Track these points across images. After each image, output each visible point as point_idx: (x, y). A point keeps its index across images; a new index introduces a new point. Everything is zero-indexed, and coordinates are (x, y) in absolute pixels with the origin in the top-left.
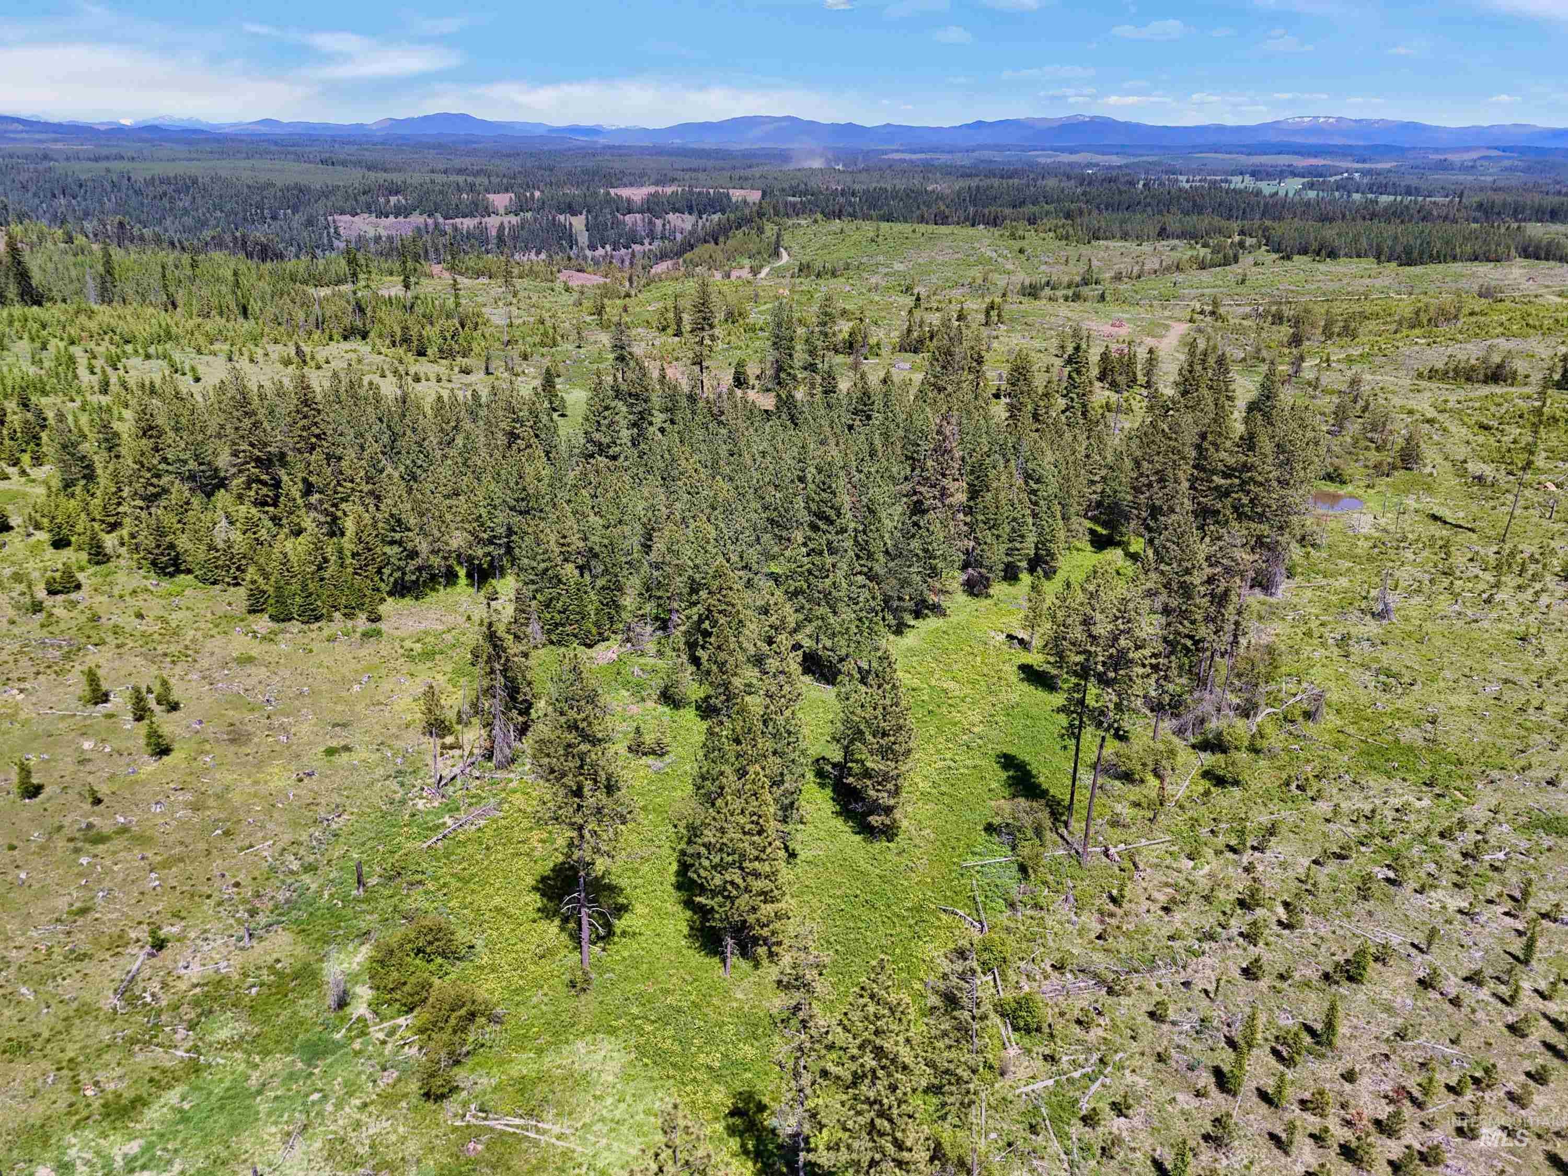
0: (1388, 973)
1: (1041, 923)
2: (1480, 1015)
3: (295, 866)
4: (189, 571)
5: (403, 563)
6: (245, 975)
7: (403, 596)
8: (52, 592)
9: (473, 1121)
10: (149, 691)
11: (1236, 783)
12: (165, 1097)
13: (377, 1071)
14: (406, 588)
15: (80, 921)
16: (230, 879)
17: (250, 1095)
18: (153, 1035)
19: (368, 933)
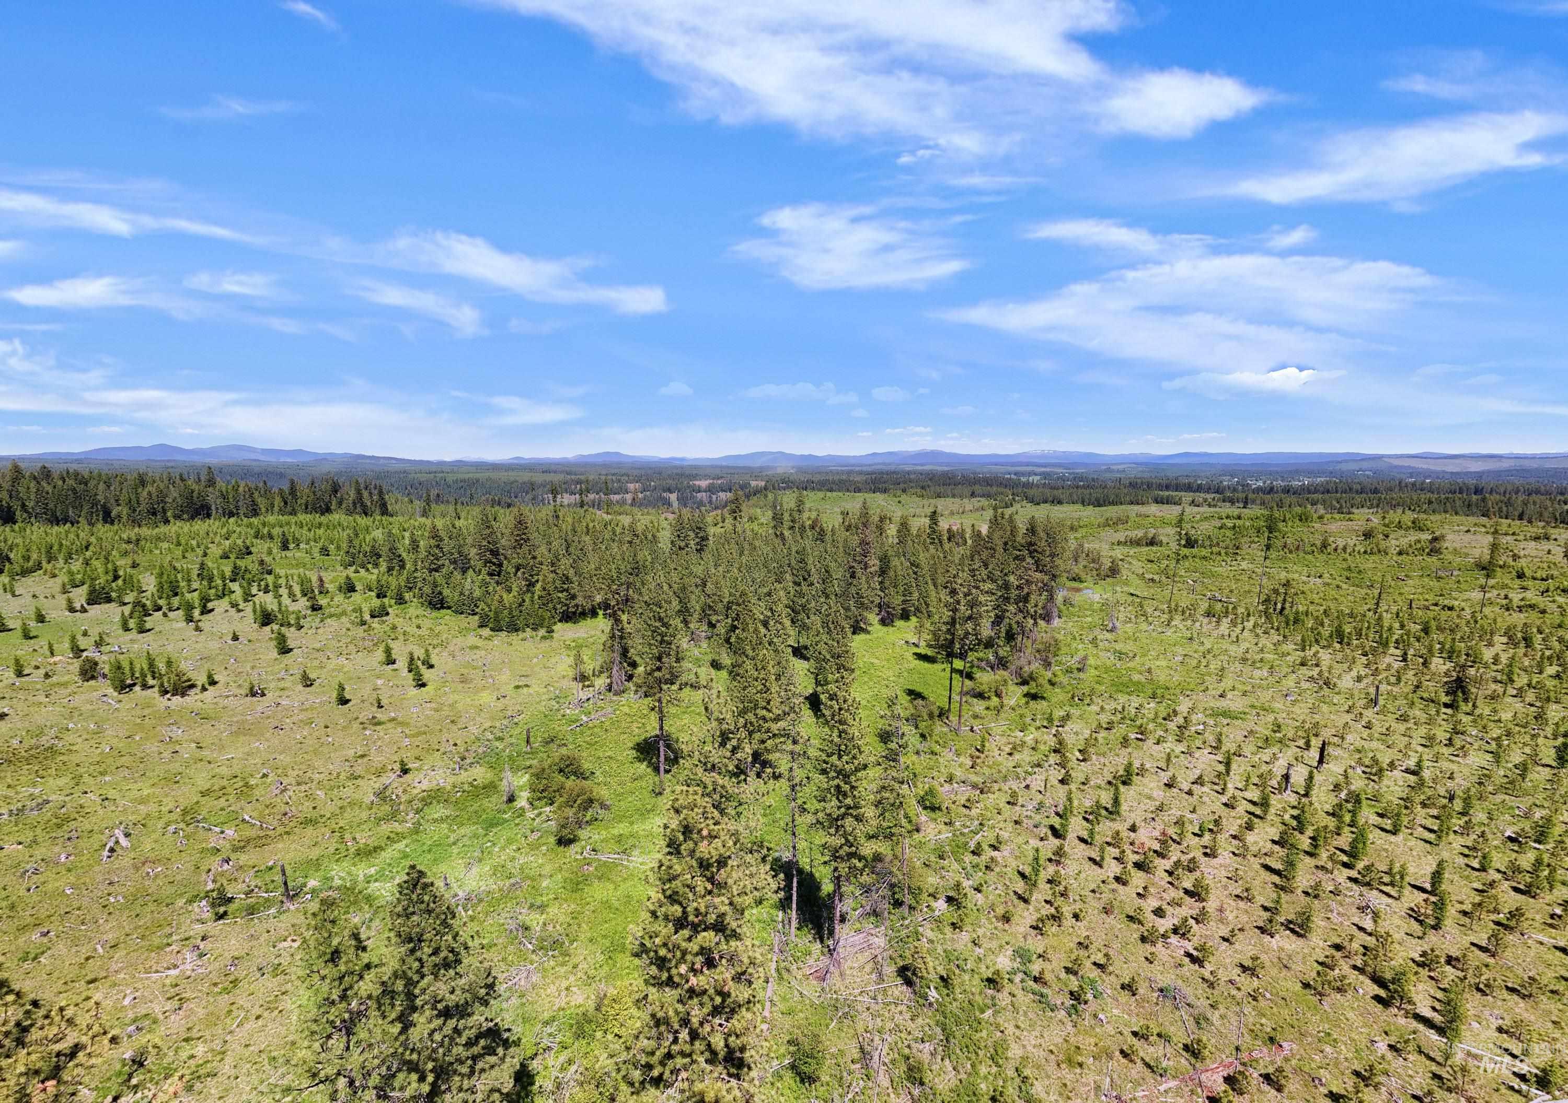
0: (1145, 781)
1: (937, 761)
2: (1205, 799)
3: (491, 737)
4: (449, 608)
5: (568, 603)
6: (455, 787)
7: (567, 622)
8: (373, 616)
9: (587, 855)
10: (419, 659)
11: (1043, 698)
12: (396, 846)
13: (528, 833)
14: (569, 617)
15: (360, 761)
16: (452, 743)
17: (448, 845)
18: (393, 816)
19: (530, 767)
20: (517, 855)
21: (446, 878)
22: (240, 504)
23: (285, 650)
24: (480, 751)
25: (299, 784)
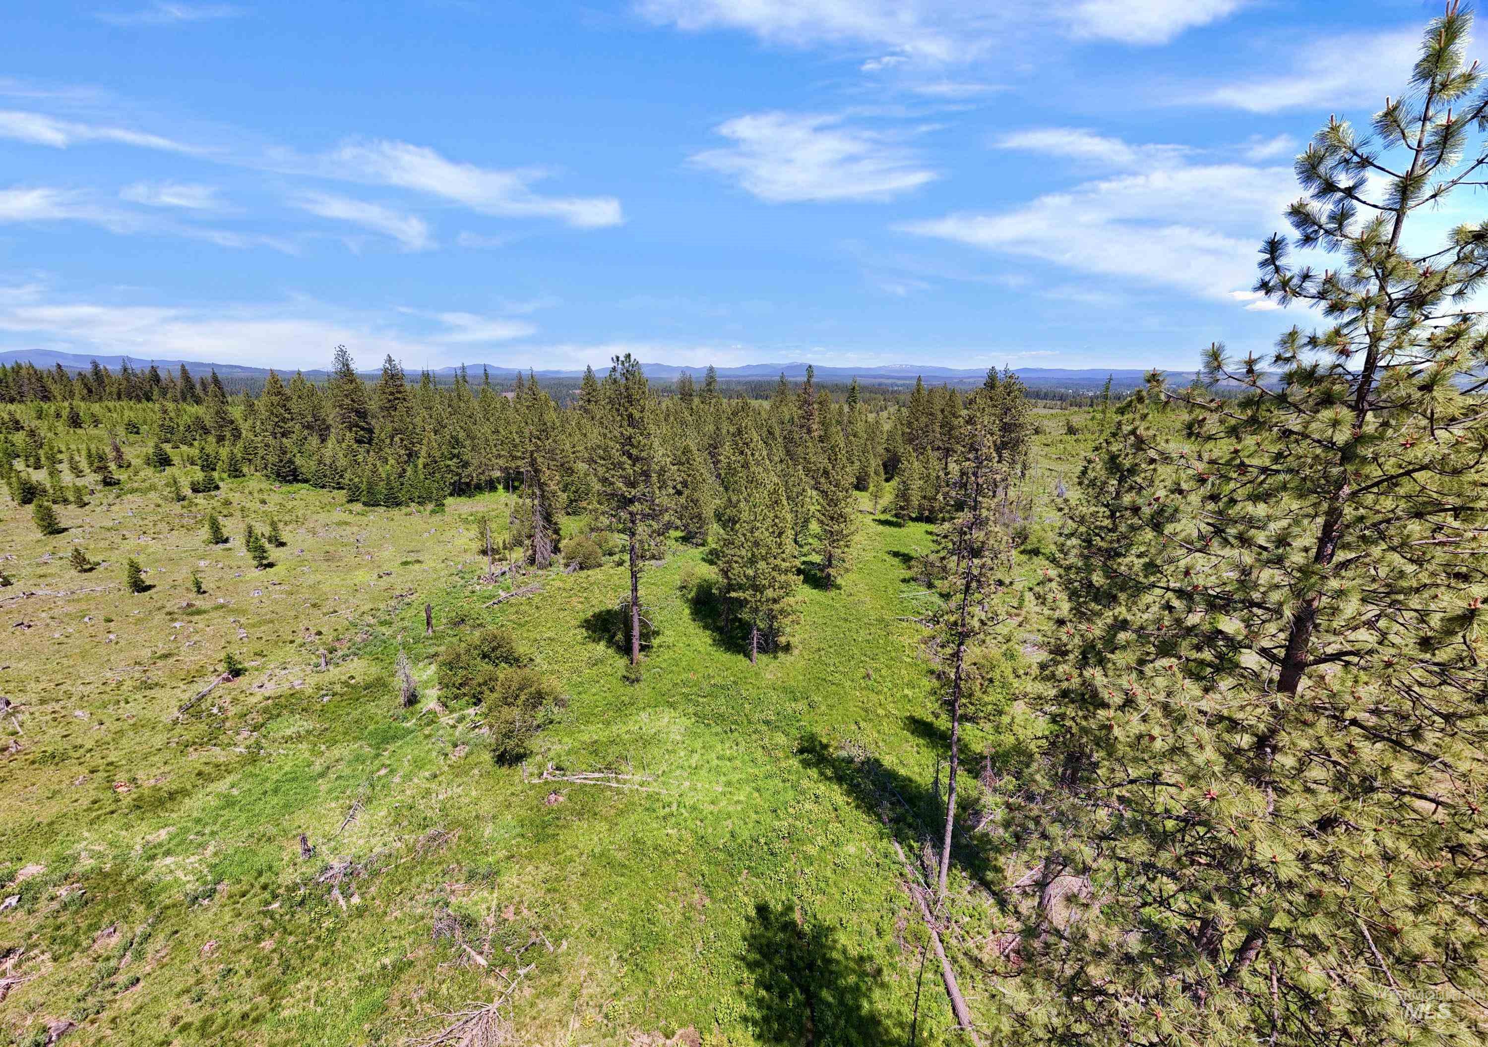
3: (372, 621)
4: (305, 480)
5: (460, 471)
6: (319, 689)
7: (460, 496)
8: (195, 490)
9: (550, 778)
10: (263, 535)
12: (211, 787)
13: (449, 749)
14: (462, 489)
15: (160, 663)
16: (313, 631)
17: (311, 778)
18: (212, 739)
19: (436, 655)
20: (433, 786)
21: (304, 840)
22: (25, 388)
23: (52, 528)
24: (358, 639)
25: (43, 702)
